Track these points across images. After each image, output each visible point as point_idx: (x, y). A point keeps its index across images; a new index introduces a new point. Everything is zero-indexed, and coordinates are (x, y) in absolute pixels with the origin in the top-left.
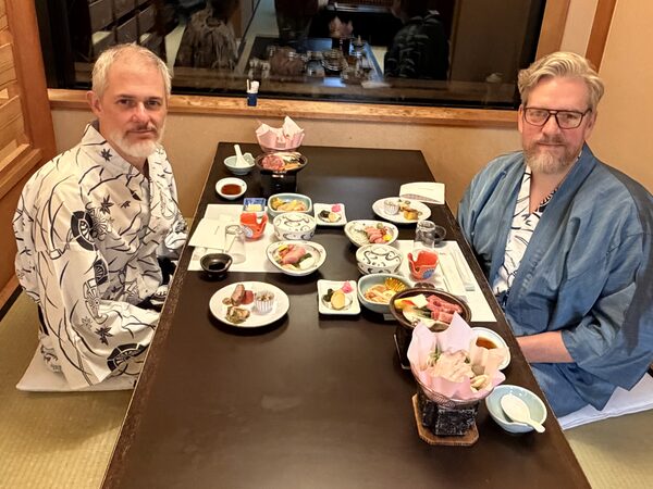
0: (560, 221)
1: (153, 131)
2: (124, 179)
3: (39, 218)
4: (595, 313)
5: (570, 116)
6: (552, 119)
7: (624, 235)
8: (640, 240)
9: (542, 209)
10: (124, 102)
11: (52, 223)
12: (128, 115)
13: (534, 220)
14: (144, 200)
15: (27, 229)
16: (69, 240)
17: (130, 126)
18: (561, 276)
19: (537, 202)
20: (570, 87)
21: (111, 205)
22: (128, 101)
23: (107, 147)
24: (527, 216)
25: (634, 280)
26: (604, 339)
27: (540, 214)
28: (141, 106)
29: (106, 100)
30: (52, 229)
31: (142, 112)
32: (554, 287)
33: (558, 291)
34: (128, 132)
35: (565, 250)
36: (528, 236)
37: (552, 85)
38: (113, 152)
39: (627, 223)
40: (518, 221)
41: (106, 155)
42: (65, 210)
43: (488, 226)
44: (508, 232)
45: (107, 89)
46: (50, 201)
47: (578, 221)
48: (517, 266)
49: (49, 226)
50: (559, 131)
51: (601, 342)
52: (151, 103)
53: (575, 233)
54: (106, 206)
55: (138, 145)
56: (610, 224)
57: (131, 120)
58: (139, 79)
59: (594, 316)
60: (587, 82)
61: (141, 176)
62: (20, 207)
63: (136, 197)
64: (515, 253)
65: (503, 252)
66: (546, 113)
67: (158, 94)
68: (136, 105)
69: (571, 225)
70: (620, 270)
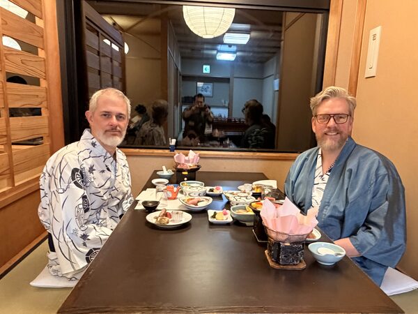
0: (341, 175)
1: (119, 131)
2: (102, 159)
3: (54, 173)
4: (366, 224)
5: (341, 117)
6: (332, 119)
7: (377, 175)
8: (387, 177)
9: (329, 171)
10: (105, 115)
11: (61, 174)
12: (106, 123)
13: (326, 178)
14: (113, 171)
15: (47, 181)
16: (69, 183)
17: (108, 128)
18: (345, 203)
19: (327, 168)
20: (338, 103)
21: (94, 170)
22: (107, 115)
23: (94, 140)
24: (322, 176)
25: (387, 199)
26: (374, 235)
27: (329, 174)
28: (114, 117)
29: (96, 115)
30: (61, 177)
31: (114, 120)
32: (342, 210)
33: (344, 211)
34: (106, 131)
35: (346, 188)
36: (323, 187)
37: (329, 102)
38: (97, 143)
39: (378, 169)
40: (317, 180)
41: (94, 144)
42: (69, 167)
43: (301, 187)
44: (313, 187)
45: (96, 108)
46: (61, 162)
47: (351, 171)
48: (320, 203)
49: (59, 175)
50: (336, 125)
51: (373, 238)
52: (119, 116)
53: (350, 178)
54: (91, 170)
55: (111, 138)
56: (369, 171)
57: (108, 125)
58: (114, 104)
59: (366, 226)
60: (347, 100)
61: (112, 159)
62: (44, 171)
63: (108, 169)
64: (317, 196)
65: (311, 198)
66: (328, 116)
67: (124, 112)
68: (112, 117)
69: (347, 174)
70: (377, 196)
